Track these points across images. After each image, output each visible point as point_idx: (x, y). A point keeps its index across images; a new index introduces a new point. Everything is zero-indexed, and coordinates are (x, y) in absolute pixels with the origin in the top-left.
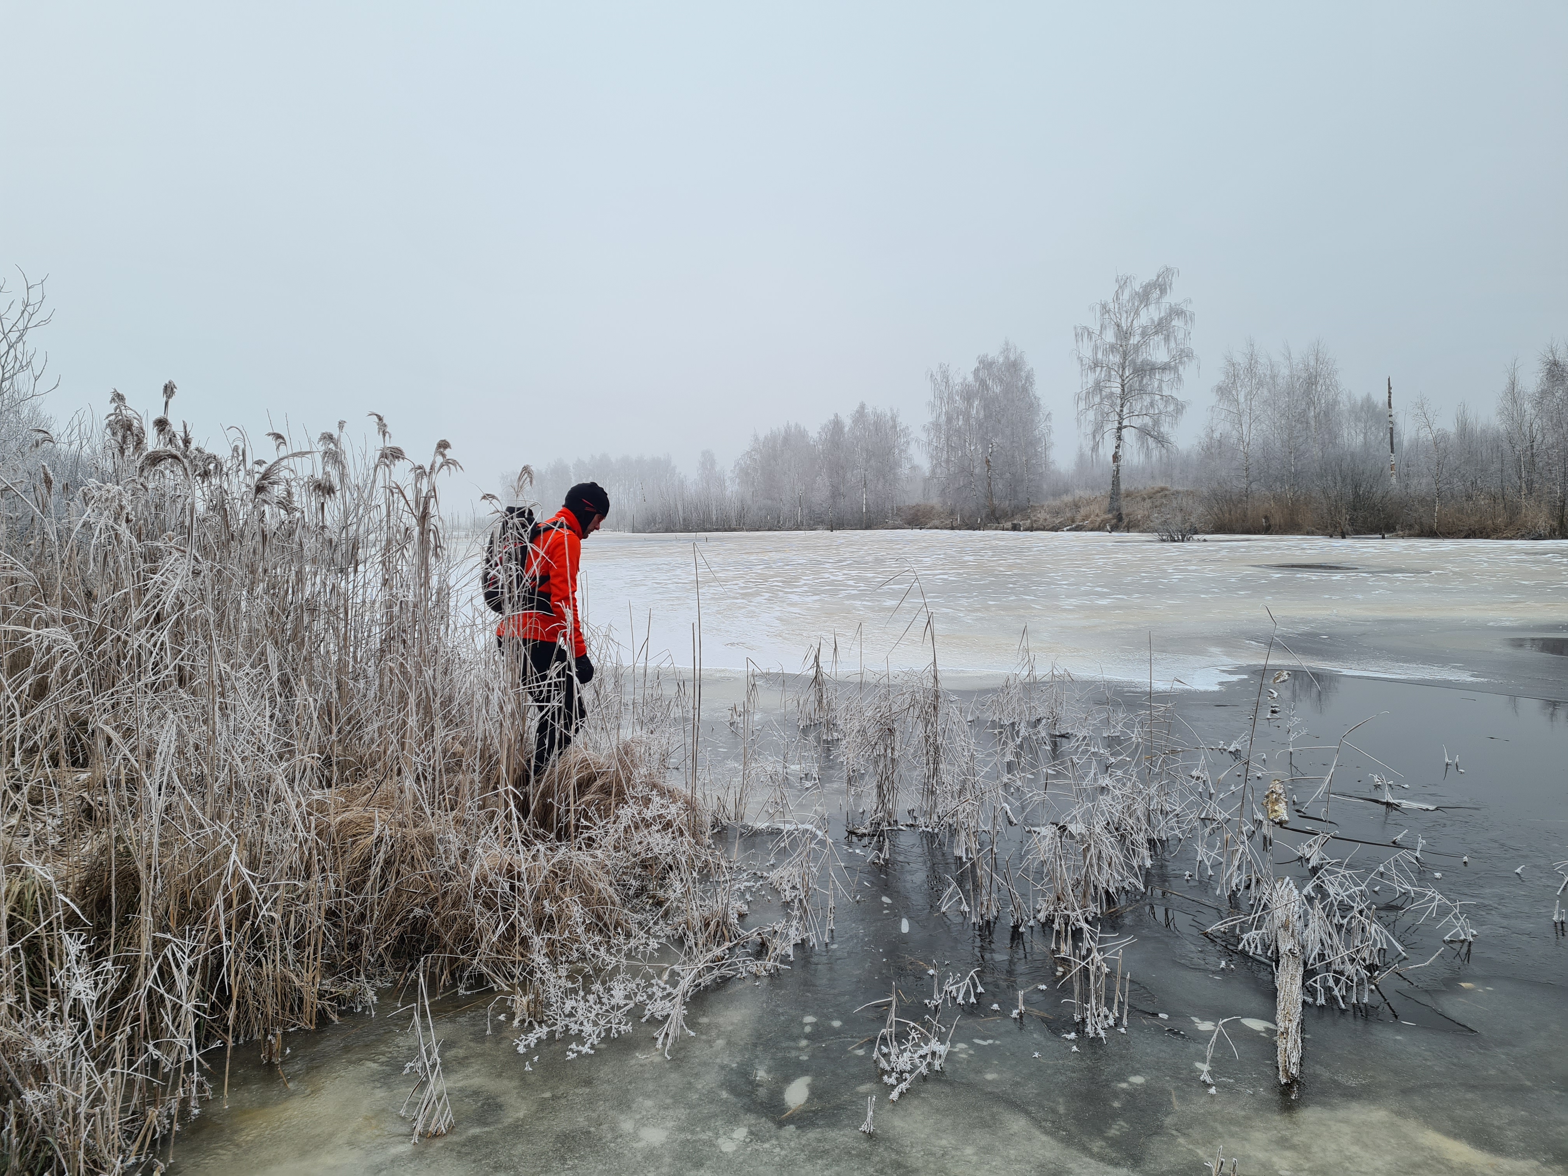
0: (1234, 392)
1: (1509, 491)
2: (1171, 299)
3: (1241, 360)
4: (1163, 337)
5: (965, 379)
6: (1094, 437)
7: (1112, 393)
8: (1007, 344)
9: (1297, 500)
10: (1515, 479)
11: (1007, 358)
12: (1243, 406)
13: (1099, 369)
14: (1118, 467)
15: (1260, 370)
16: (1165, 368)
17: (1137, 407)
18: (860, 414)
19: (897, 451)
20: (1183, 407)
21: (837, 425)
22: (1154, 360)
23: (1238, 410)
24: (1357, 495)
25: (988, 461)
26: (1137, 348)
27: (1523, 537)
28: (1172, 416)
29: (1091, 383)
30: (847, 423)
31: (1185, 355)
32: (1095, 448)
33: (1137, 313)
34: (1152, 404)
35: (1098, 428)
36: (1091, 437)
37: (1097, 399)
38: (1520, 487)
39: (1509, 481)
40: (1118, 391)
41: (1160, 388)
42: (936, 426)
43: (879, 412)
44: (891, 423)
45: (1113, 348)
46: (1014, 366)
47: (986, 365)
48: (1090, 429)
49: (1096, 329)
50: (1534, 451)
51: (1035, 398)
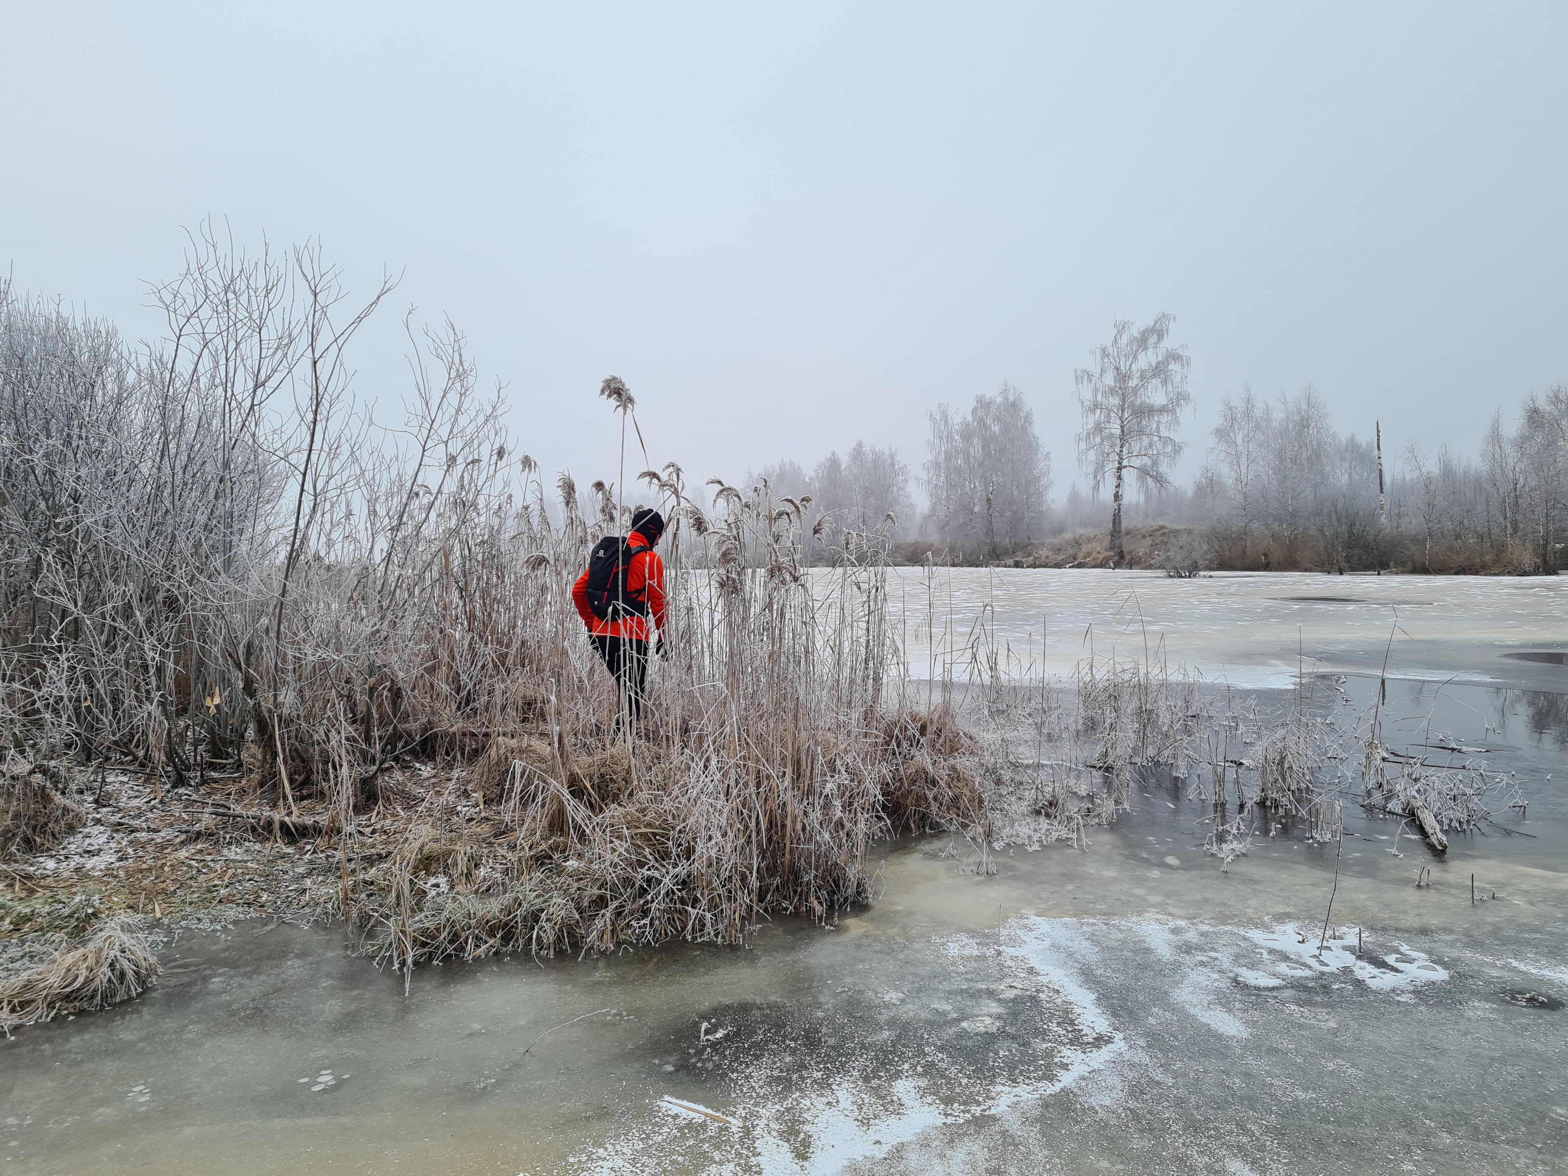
0: (1232, 435)
1: (1496, 531)
2: (1169, 343)
3: (1239, 405)
4: (1159, 380)
5: (965, 419)
6: (1095, 477)
7: (1111, 434)
8: (1006, 385)
9: (1296, 538)
10: (1501, 519)
11: (1006, 399)
12: (1241, 448)
13: (1098, 411)
14: (1119, 505)
15: (1258, 413)
16: (1162, 410)
17: (1136, 447)
18: (858, 452)
19: (895, 489)
20: (1180, 448)
21: (834, 464)
22: (1152, 402)
23: (1236, 452)
24: (1350, 532)
25: (989, 500)
26: (1135, 390)
27: (1509, 574)
28: (1170, 456)
29: (1091, 425)
30: (845, 460)
31: (1181, 398)
32: (1096, 488)
33: (1135, 358)
34: (1150, 446)
35: (1099, 467)
36: (1091, 476)
37: (1098, 440)
38: (1506, 527)
39: (1495, 521)
40: (1119, 432)
41: (1158, 429)
42: (937, 465)
43: (877, 450)
44: (889, 461)
45: (1112, 391)
46: (1013, 407)
47: (983, 404)
48: (1091, 469)
49: (1097, 372)
50: (1517, 493)
51: (1034, 438)
